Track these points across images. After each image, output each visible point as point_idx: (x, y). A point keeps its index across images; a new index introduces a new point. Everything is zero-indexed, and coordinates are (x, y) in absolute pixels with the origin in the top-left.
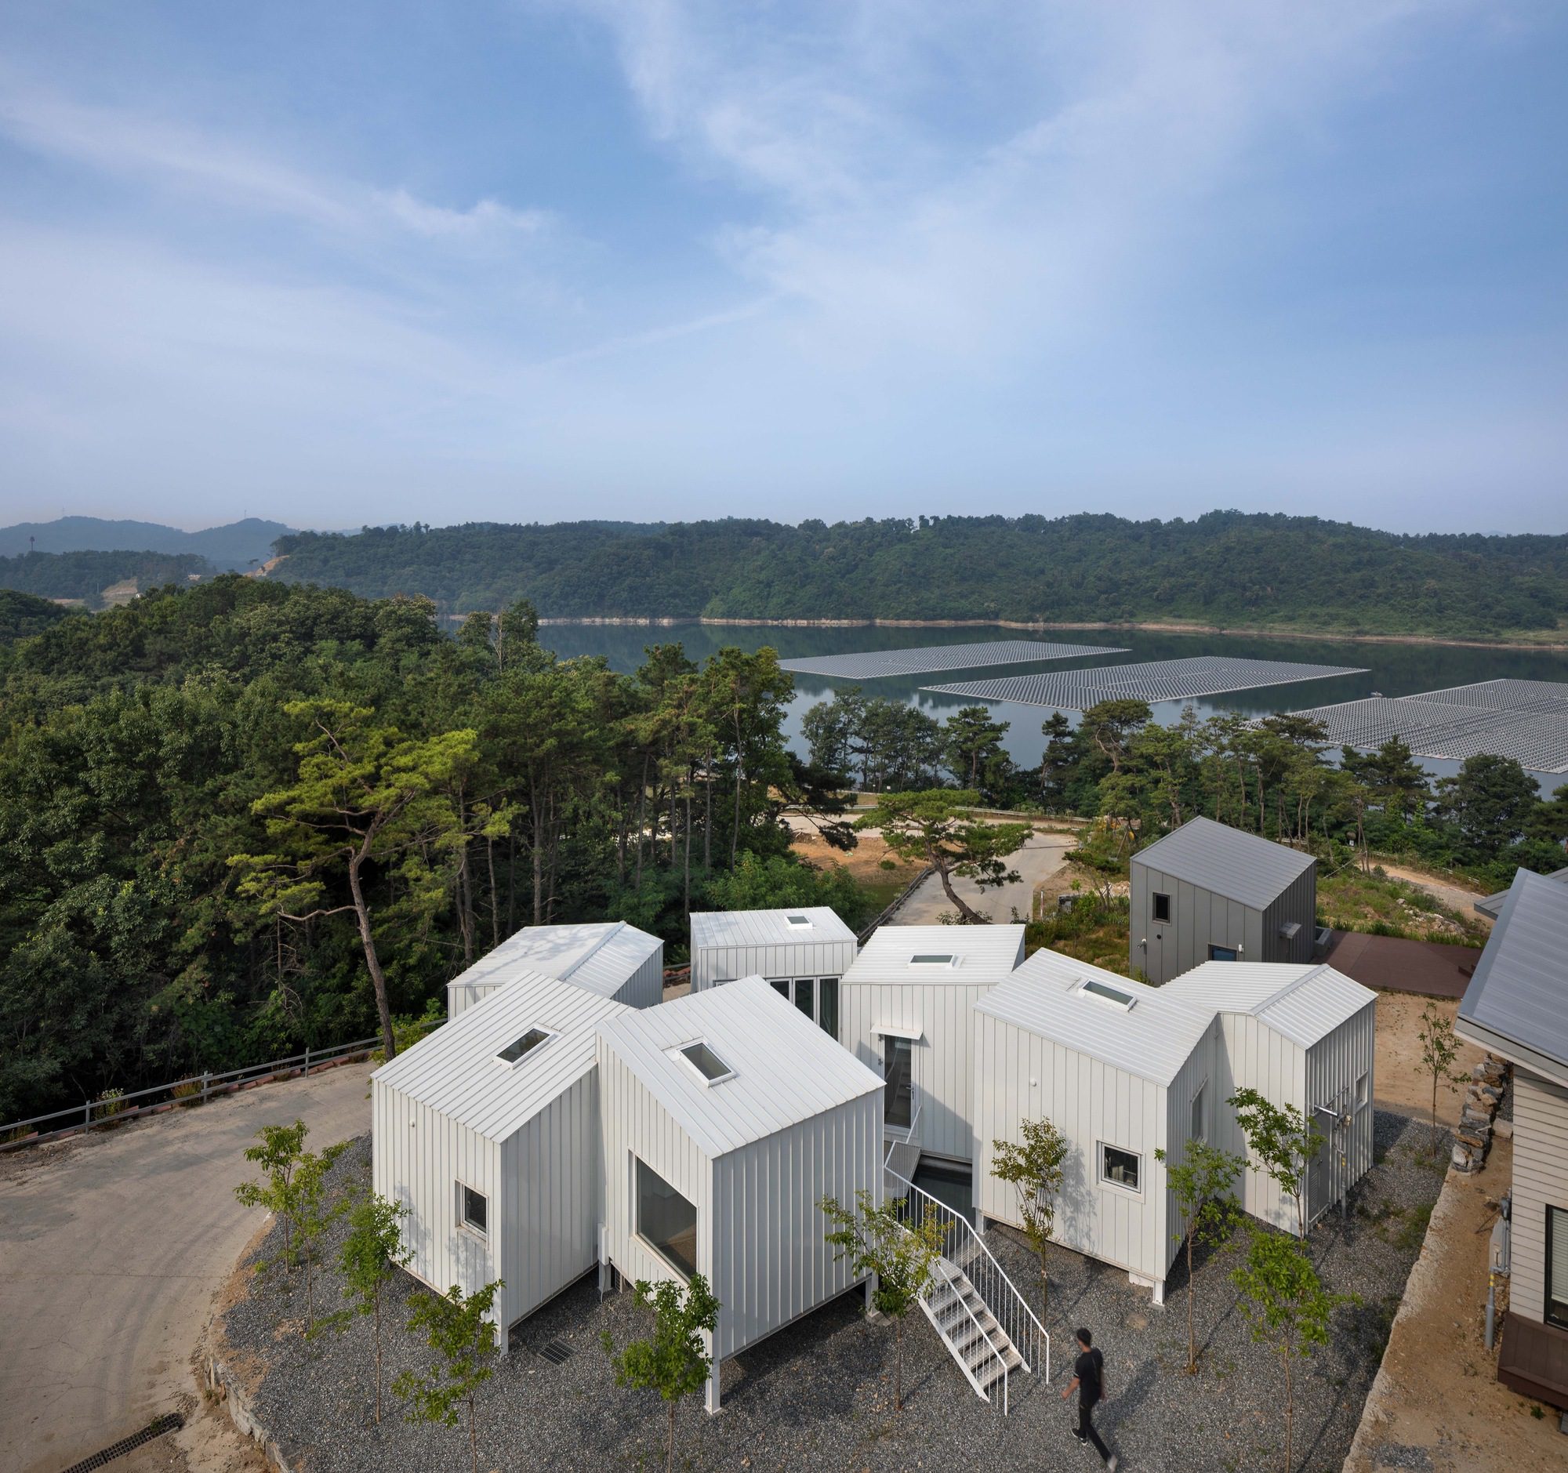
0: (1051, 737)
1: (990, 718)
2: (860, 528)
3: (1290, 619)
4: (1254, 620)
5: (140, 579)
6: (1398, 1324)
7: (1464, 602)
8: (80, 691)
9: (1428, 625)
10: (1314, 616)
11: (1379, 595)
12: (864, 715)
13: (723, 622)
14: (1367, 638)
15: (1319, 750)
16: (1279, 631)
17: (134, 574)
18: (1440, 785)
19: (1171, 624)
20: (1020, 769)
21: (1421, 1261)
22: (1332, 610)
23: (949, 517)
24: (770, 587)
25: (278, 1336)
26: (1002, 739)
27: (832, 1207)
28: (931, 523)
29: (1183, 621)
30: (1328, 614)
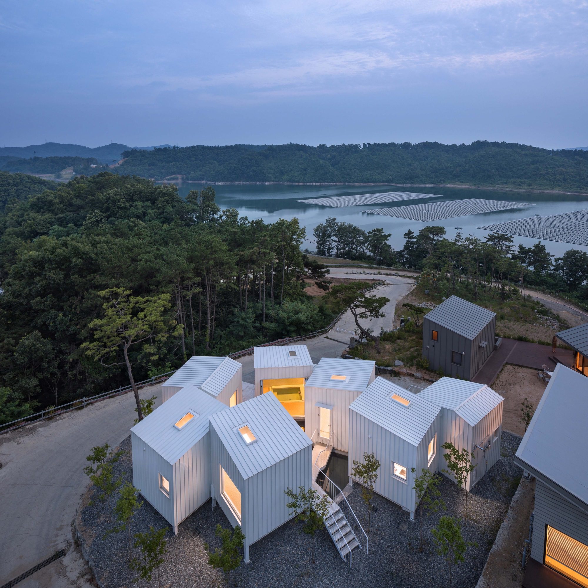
0: (407, 239)
1: (384, 232)
2: (340, 148)
3: (505, 183)
4: (491, 184)
5: (74, 167)
6: (491, 554)
7: (575, 177)
8: (50, 220)
9: (559, 186)
10: (514, 182)
11: (541, 174)
12: (337, 229)
13: (288, 183)
14: (535, 191)
15: (510, 246)
16: (501, 188)
17: (72, 165)
18: (557, 260)
19: (459, 185)
20: (395, 251)
21: (505, 523)
22: (522, 180)
23: (374, 143)
24: (306, 170)
25: (99, 521)
26: (388, 240)
27: (290, 493)
28: (367, 146)
29: (464, 184)
30: (520, 182)
